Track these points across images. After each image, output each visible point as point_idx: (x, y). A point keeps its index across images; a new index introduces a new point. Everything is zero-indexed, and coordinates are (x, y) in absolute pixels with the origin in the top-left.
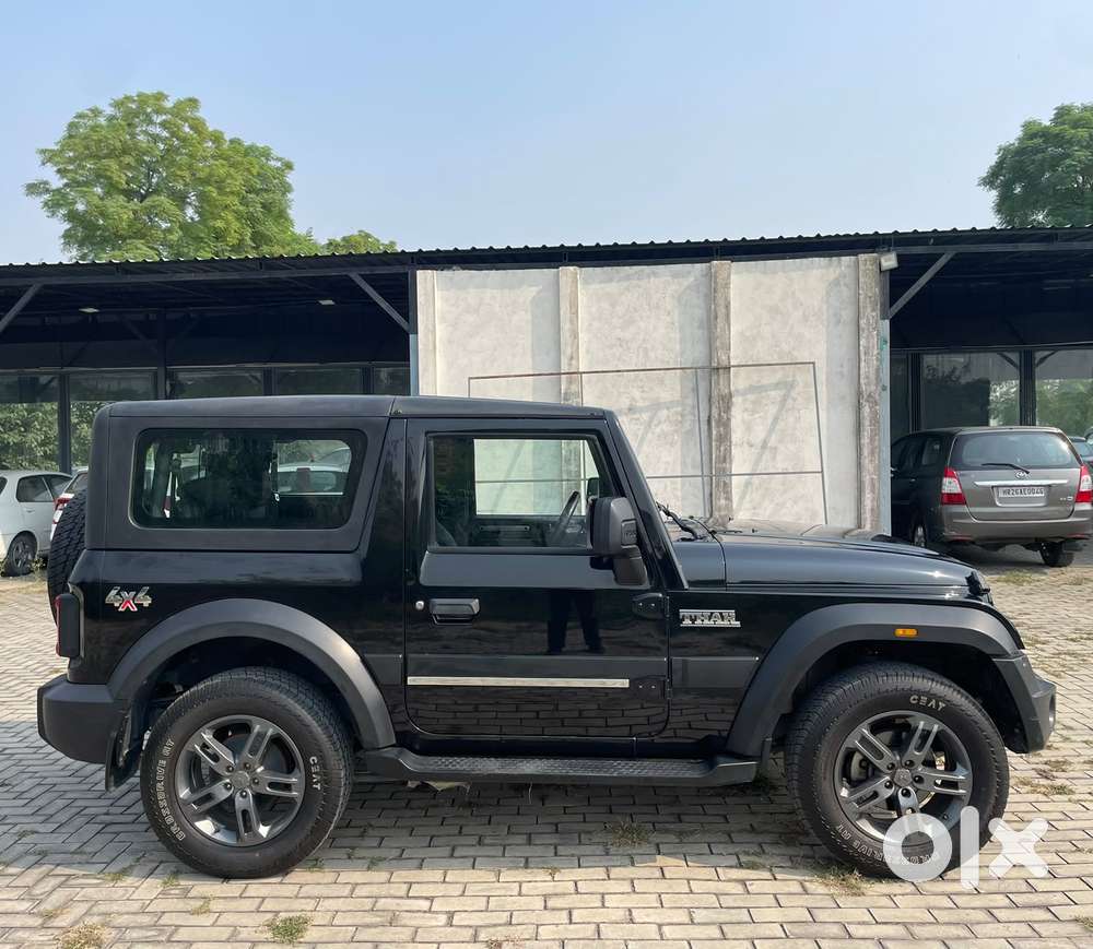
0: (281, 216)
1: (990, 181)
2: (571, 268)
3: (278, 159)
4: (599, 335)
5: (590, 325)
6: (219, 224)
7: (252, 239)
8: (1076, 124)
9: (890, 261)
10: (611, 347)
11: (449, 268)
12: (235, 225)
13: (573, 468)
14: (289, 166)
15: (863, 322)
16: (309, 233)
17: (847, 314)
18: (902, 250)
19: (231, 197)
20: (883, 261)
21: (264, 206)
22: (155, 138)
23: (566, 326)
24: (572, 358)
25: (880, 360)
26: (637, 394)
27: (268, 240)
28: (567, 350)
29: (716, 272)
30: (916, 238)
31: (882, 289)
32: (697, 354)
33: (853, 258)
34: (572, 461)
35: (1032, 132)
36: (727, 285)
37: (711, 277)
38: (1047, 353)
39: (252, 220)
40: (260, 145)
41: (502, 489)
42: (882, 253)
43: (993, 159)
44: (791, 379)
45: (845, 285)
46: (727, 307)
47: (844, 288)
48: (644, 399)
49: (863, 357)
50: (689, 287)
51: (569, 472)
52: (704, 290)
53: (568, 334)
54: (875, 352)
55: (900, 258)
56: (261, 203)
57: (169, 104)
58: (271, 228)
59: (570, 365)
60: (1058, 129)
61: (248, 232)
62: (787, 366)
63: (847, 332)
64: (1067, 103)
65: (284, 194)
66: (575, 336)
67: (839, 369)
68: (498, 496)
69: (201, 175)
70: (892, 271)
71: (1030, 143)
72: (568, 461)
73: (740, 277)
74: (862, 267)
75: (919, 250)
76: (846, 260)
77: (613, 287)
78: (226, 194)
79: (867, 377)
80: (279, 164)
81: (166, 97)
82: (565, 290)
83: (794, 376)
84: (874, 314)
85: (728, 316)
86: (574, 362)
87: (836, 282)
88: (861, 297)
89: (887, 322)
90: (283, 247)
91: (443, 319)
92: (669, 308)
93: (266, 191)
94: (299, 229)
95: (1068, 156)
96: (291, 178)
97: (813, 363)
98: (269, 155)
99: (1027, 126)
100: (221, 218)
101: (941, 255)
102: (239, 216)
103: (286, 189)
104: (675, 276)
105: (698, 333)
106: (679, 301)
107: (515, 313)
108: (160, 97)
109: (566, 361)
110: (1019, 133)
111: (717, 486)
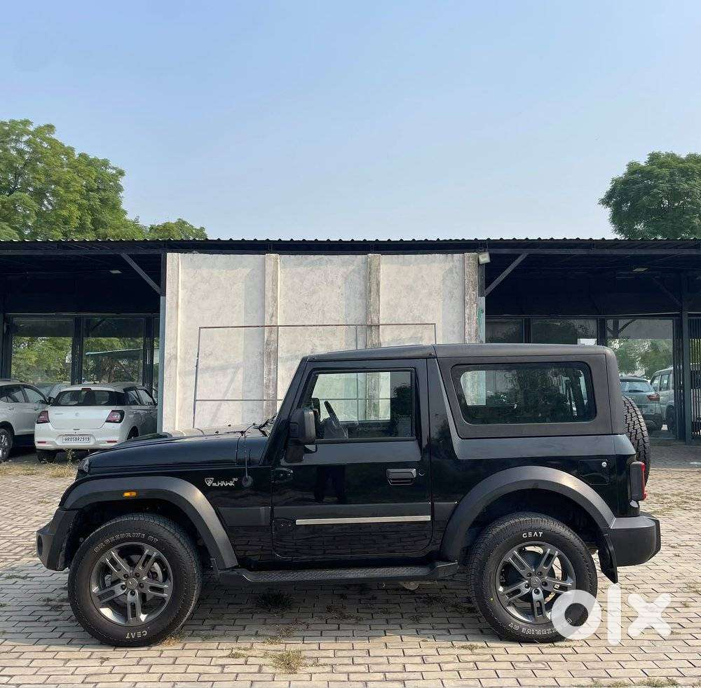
0: (115, 207)
1: (606, 201)
2: (274, 255)
3: (114, 168)
4: (292, 301)
5: (287, 293)
6: (65, 213)
7: (92, 223)
8: (661, 165)
9: (485, 258)
10: (299, 309)
11: (191, 252)
12: (77, 213)
13: (271, 392)
14: (121, 173)
15: (467, 298)
16: (137, 220)
17: (458, 293)
18: (494, 251)
19: (75, 194)
20: (480, 257)
21: (101, 200)
22: (20, 152)
23: (269, 294)
24: (272, 316)
25: (478, 323)
26: (317, 342)
27: (104, 225)
28: (269, 310)
29: (371, 261)
30: (501, 243)
31: (480, 276)
32: (357, 316)
33: (461, 255)
34: (271, 387)
35: (634, 170)
36: (378, 270)
37: (368, 265)
38: (628, 321)
39: (92, 210)
40: (101, 158)
41: (220, 406)
42: (480, 253)
43: (608, 187)
44: (420, 335)
45: (457, 273)
46: (378, 285)
47: (455, 275)
48: (321, 345)
49: (467, 320)
50: (353, 270)
51: (268, 395)
52: (363, 273)
53: (270, 299)
54: (475, 318)
55: (491, 256)
56: (100, 199)
57: (31, 128)
58: (106, 216)
59: (271, 320)
60: (649, 169)
61: (89, 220)
62: (417, 326)
63: (457, 305)
64: (657, 151)
65: (117, 192)
66: (275, 300)
67: (451, 329)
68: (218, 409)
69: (54, 178)
70: (487, 264)
71: (632, 177)
72: (268, 387)
73: (387, 265)
74: (467, 262)
75: (505, 251)
76: (457, 256)
77: (301, 270)
78: (71, 192)
79: (470, 335)
80: (114, 172)
81: (31, 123)
82: (269, 269)
83: (422, 333)
84: (474, 293)
85: (378, 291)
86: (273, 318)
87: (451, 270)
88: (466, 281)
89: (484, 298)
90: (114, 230)
91: (185, 287)
92: (340, 284)
93: (104, 190)
94: (130, 217)
95: (655, 187)
96: (122, 181)
97: (435, 324)
98: (107, 165)
99: (631, 165)
100: (67, 208)
101: (519, 255)
102: (80, 207)
103: (119, 189)
104: (344, 264)
105: (359, 301)
106: (346, 279)
107: (234, 283)
108: (26, 123)
109: (269, 318)
110: (625, 170)
111: (370, 406)
